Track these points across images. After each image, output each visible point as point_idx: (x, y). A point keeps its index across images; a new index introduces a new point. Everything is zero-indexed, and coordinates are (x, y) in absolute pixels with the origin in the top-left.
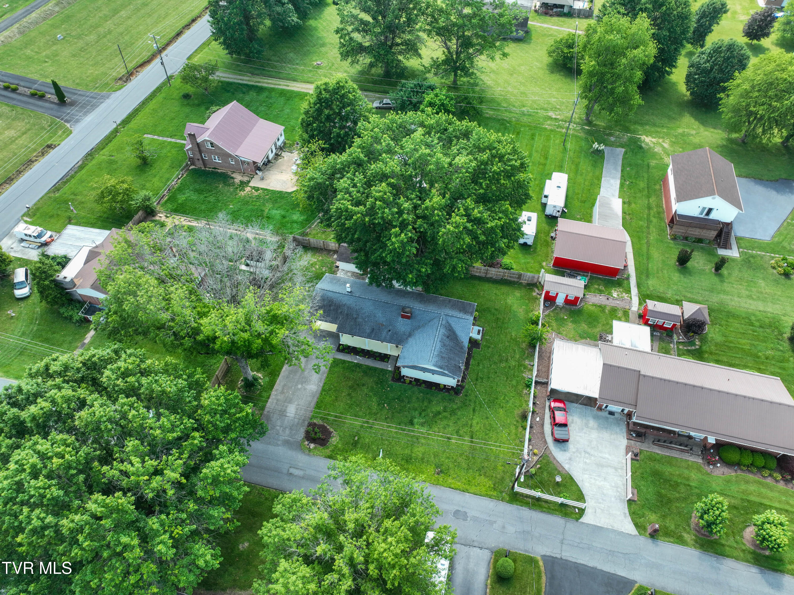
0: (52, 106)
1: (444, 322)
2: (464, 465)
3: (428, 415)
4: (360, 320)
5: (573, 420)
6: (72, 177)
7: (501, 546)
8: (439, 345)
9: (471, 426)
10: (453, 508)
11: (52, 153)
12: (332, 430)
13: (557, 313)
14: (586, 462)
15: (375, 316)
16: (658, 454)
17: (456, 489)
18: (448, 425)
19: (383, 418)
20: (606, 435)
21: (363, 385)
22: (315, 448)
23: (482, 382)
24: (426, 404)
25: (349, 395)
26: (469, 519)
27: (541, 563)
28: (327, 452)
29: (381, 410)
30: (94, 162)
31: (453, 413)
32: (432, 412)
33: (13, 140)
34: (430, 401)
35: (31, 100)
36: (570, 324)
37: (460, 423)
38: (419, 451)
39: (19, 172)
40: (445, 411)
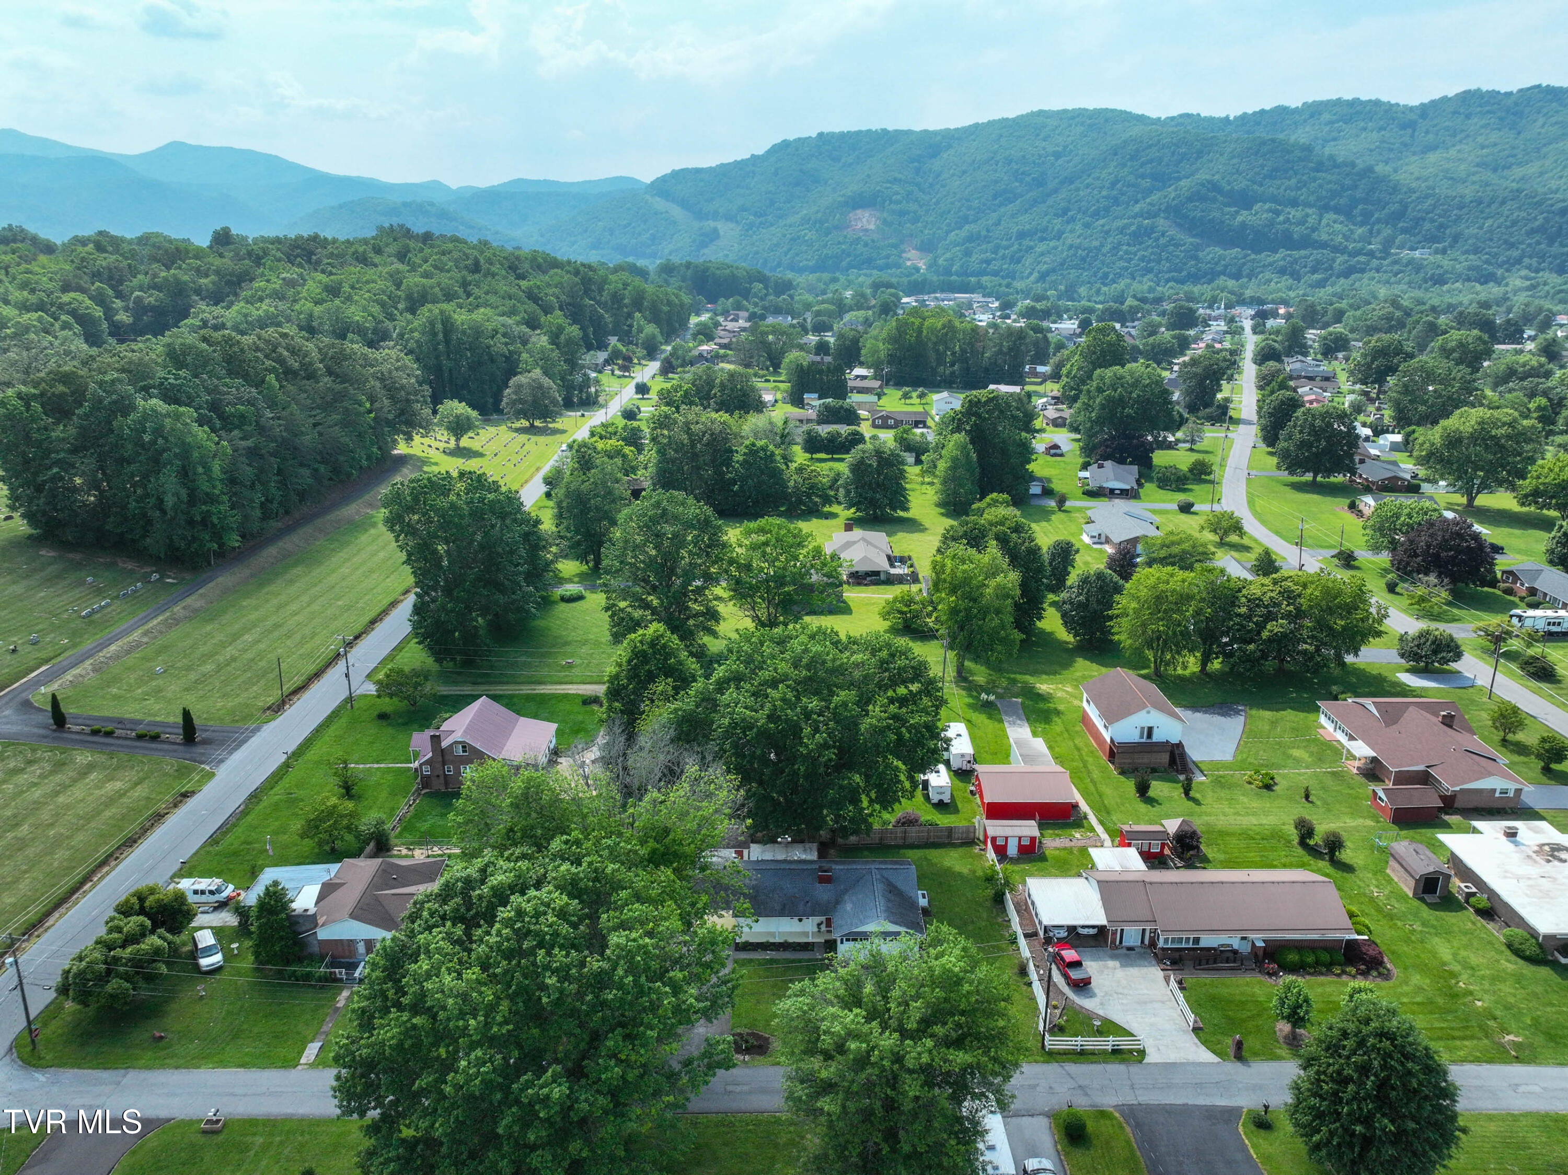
0: (176, 747)
1: (877, 876)
4: (761, 897)
7: (1057, 1107)
8: (882, 900)
12: (767, 1035)
15: (782, 889)
22: (753, 1059)
27: (1117, 1115)
30: (262, 805)
35: (138, 744)
39: (144, 831)
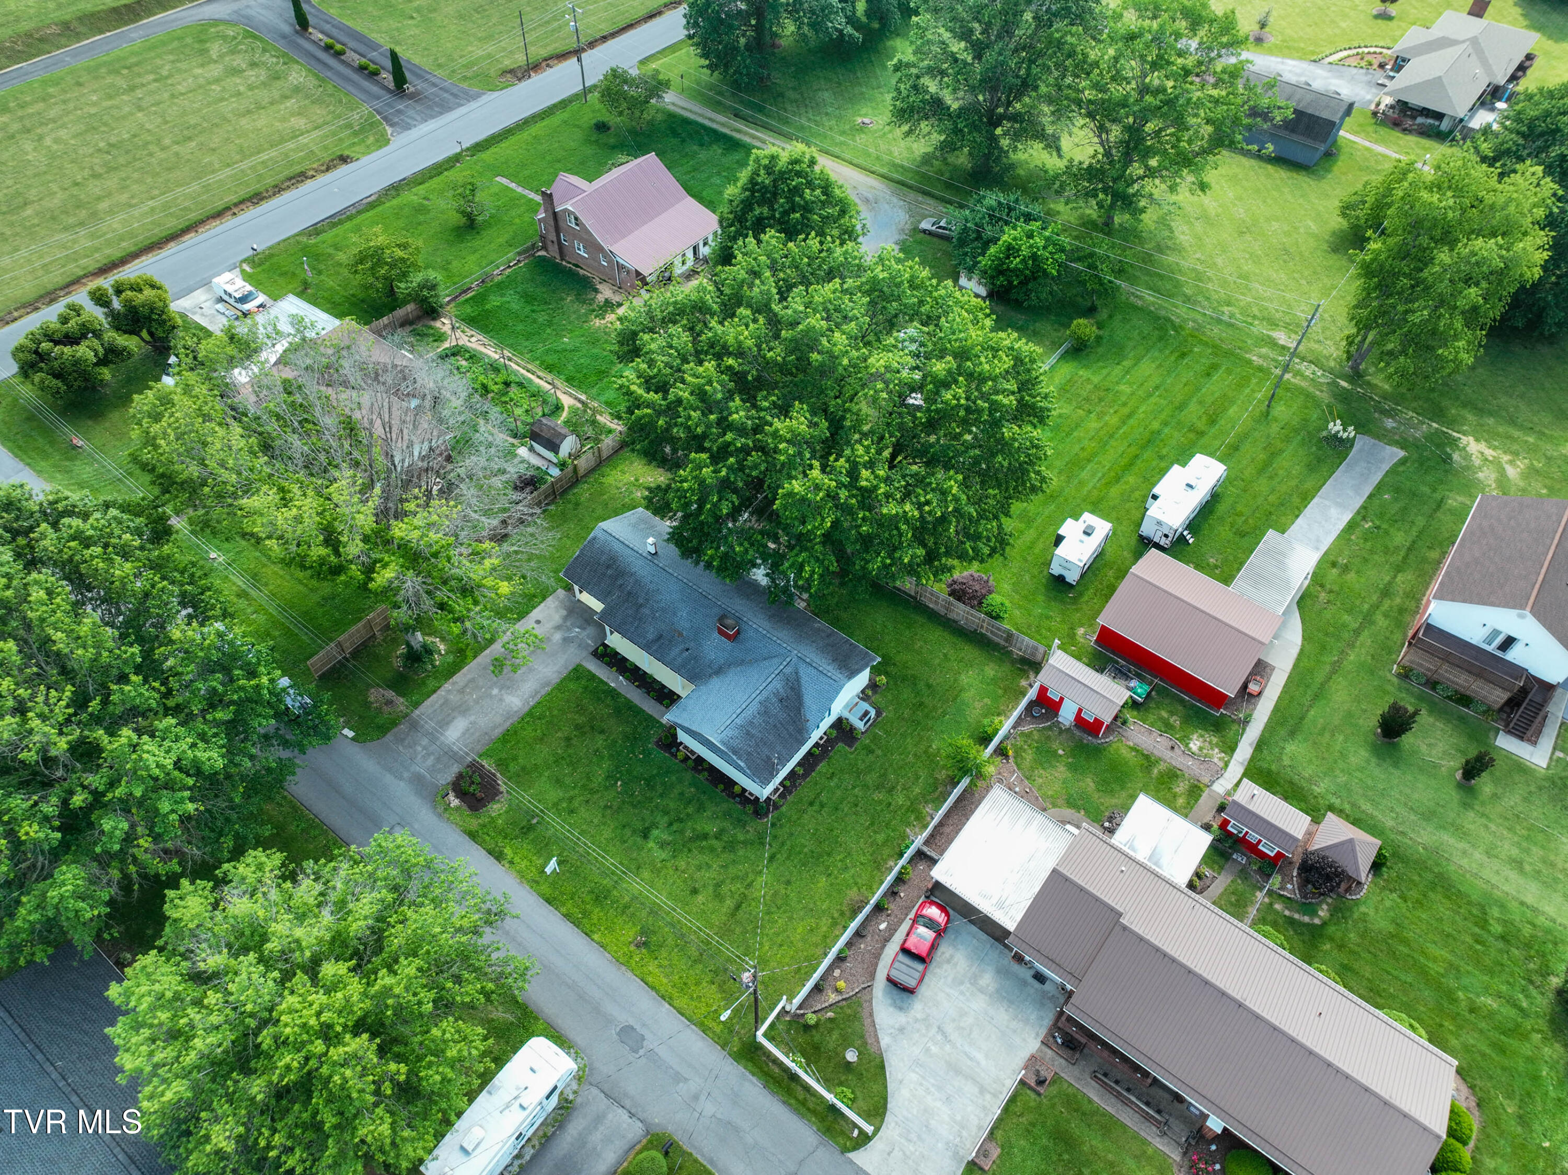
0: (382, 92)
1: (788, 670)
2: (693, 951)
3: (682, 832)
4: (646, 611)
5: (952, 956)
6: (350, 218)
7: (670, 1128)
8: (754, 708)
9: (749, 885)
10: (624, 1018)
11: (344, 169)
12: (503, 788)
13: (1048, 738)
14: (928, 1050)
15: (675, 614)
16: (1090, 1101)
17: (653, 988)
18: (709, 866)
19: (602, 804)
20: (1003, 1015)
21: (602, 732)
22: (457, 809)
23: (819, 812)
24: (690, 810)
25: (568, 739)
26: (641, 1052)
28: (473, 823)
29: (606, 788)
30: (395, 202)
31: (731, 846)
32: (694, 830)
33: (295, 134)
34: (701, 808)
35: (355, 77)
36: (1062, 769)
37: (732, 871)
38: (628, 889)
39: (278, 189)
40: (717, 837)
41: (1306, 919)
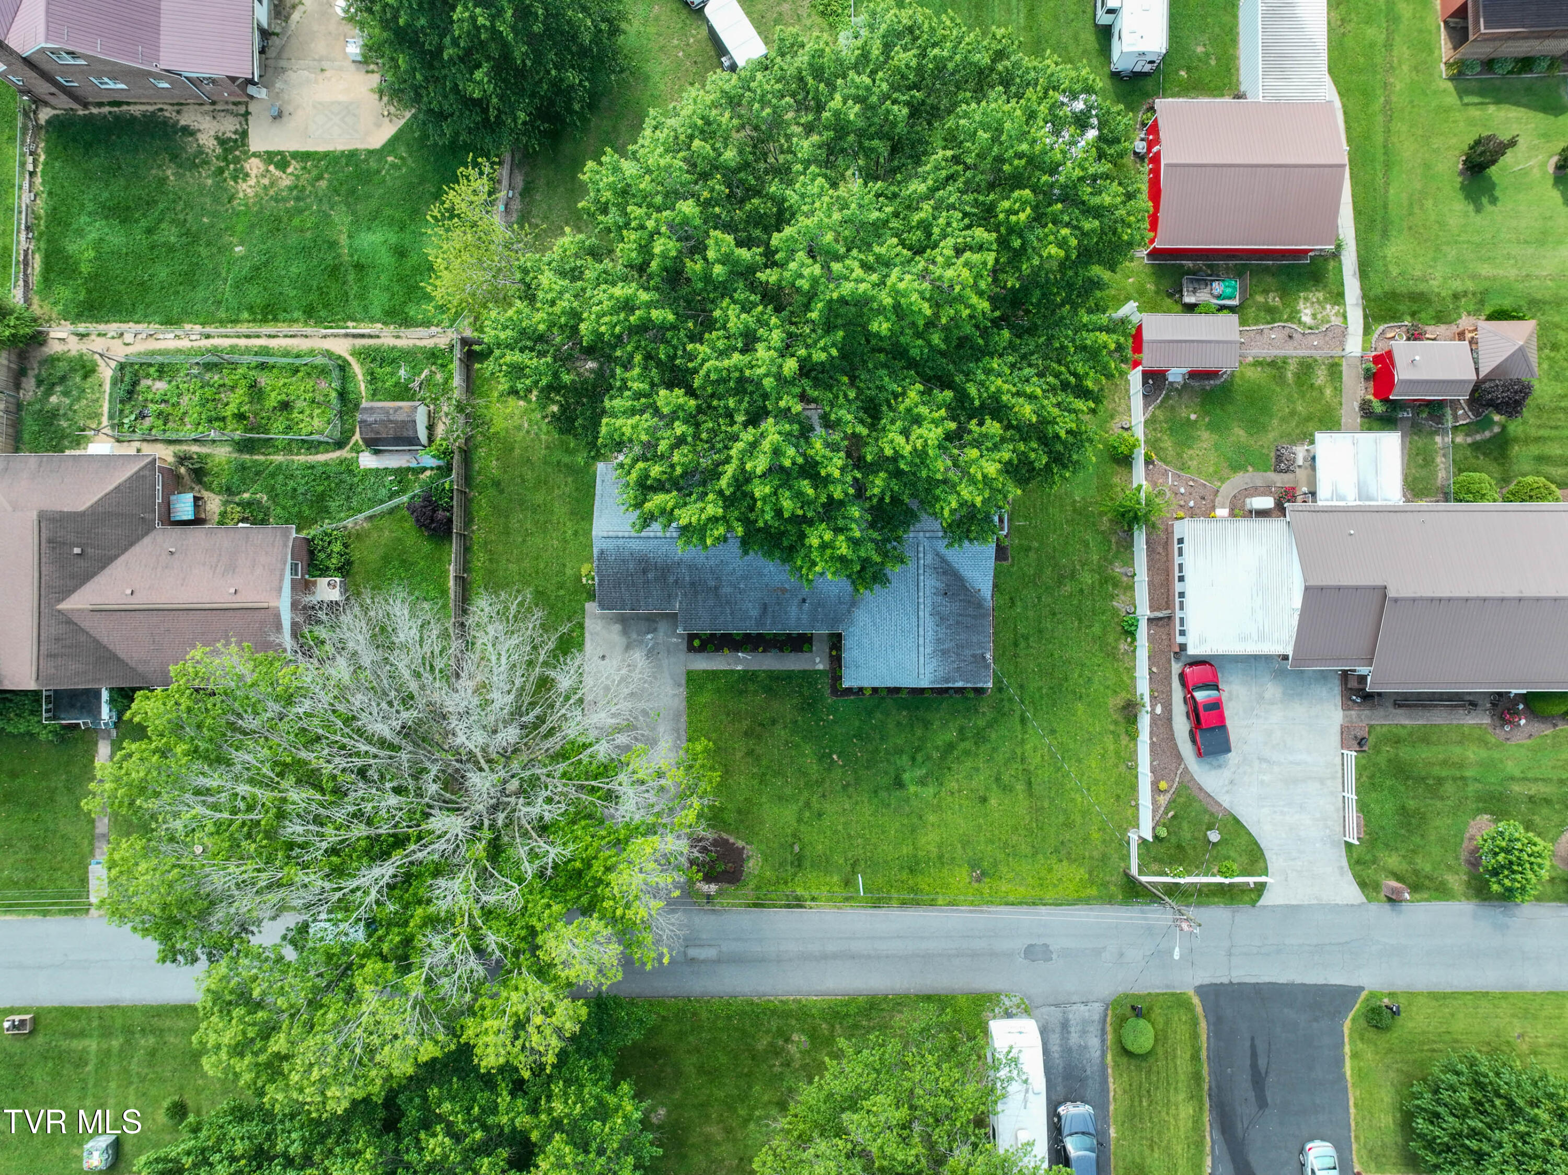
1: (929, 559)
2: (1025, 849)
3: (929, 758)
5: (1230, 693)
9: (1023, 760)
10: (1020, 944)
12: (740, 844)
13: (1173, 408)
14: (1262, 782)
15: (761, 574)
16: (1403, 726)
17: (1021, 903)
18: (977, 770)
19: (839, 788)
20: (1299, 710)
21: (774, 722)
23: (1028, 647)
24: (919, 732)
25: (750, 753)
26: (1054, 956)
28: (748, 891)
29: (829, 770)
31: (980, 737)
32: (937, 748)
34: (927, 724)
36: (1205, 435)
37: (1000, 758)
38: (929, 840)
40: (962, 737)
41: (1487, 434)
